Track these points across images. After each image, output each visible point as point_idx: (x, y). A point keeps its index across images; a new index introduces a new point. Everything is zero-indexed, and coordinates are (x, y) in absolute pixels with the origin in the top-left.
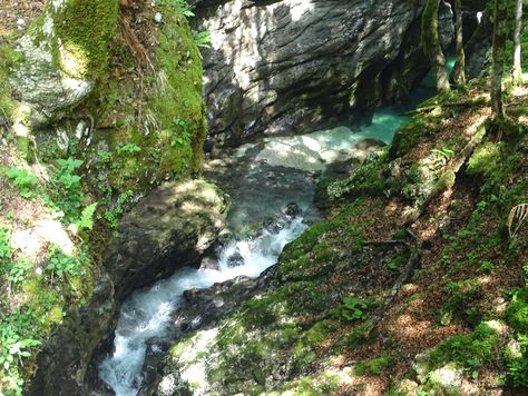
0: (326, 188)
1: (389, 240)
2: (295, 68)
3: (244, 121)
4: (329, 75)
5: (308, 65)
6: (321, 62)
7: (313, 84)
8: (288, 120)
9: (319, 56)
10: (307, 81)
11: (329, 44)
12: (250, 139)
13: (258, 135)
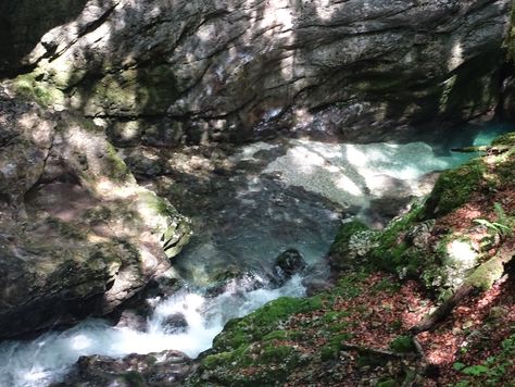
0: (349, 237)
1: (384, 349)
2: (356, 39)
3: (265, 106)
4: (409, 59)
5: (378, 38)
6: (399, 37)
7: (381, 69)
8: (336, 116)
9: (397, 27)
10: (374, 62)
11: (413, 12)
12: (267, 136)
13: (282, 133)
